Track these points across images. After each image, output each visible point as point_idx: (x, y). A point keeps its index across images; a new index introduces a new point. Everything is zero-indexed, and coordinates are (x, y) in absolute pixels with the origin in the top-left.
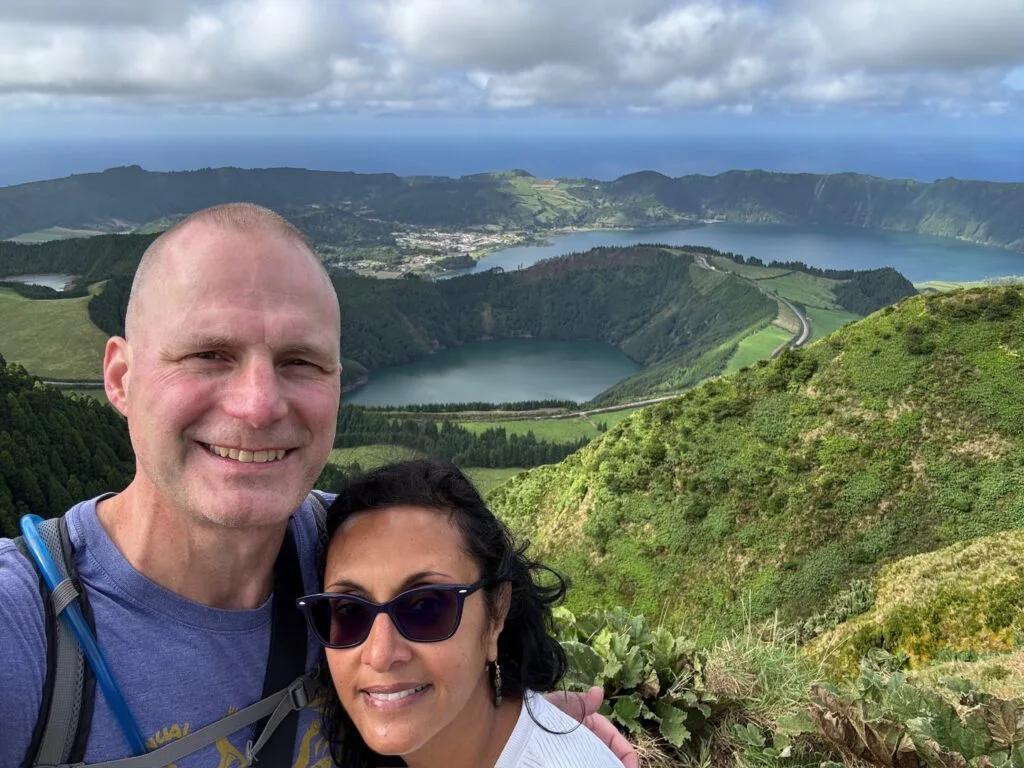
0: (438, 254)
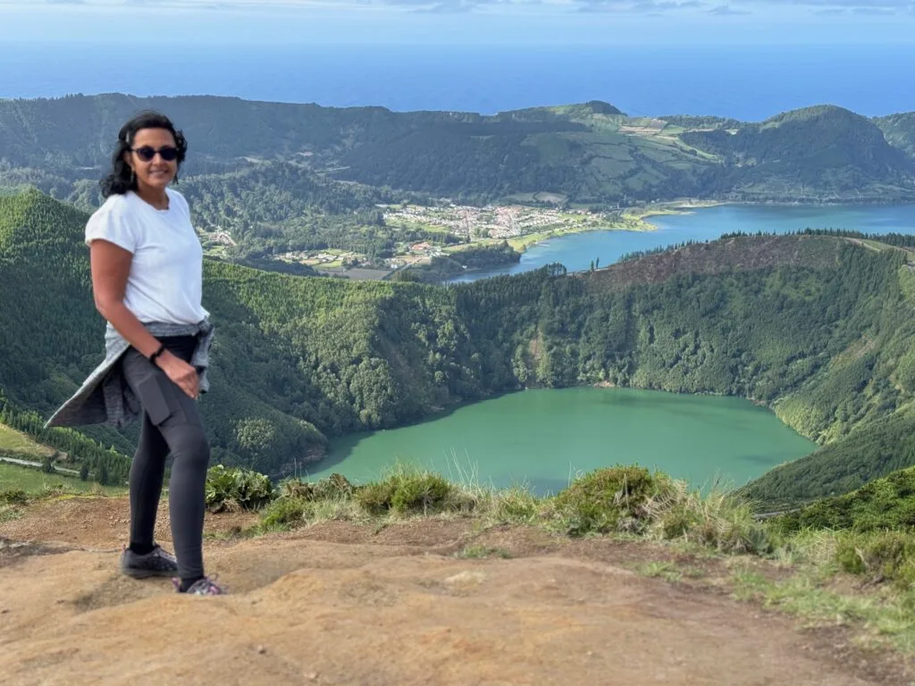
0: (455, 241)
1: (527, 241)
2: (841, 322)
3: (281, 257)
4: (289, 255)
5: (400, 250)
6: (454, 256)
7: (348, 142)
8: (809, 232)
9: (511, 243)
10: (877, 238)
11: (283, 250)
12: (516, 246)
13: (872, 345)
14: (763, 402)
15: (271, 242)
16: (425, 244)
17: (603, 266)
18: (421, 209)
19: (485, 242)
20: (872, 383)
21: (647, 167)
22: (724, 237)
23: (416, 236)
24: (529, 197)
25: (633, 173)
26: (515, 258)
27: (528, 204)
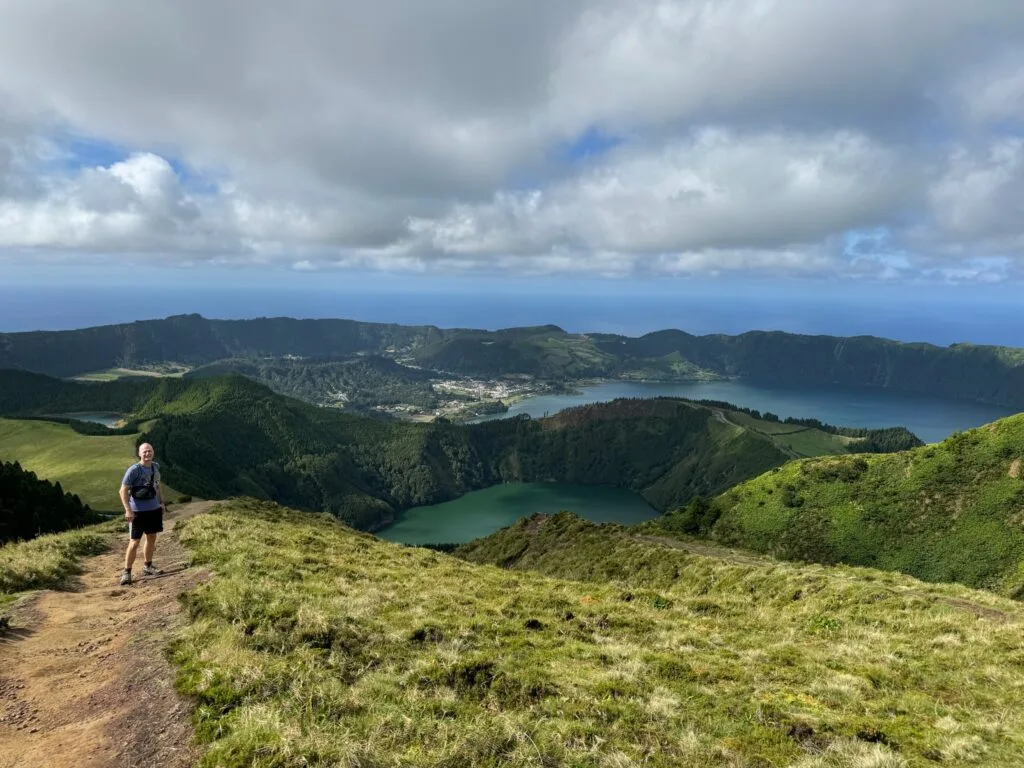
0: (473, 400)
1: (511, 400)
2: (678, 447)
3: (374, 408)
4: (379, 407)
5: (441, 405)
6: (471, 408)
7: (414, 345)
8: (660, 398)
9: (503, 401)
10: (696, 402)
11: (376, 404)
12: (505, 403)
13: (694, 459)
14: (636, 491)
15: (369, 400)
16: (455, 402)
17: (550, 415)
18: (454, 382)
19: (488, 400)
20: (694, 480)
21: (578, 360)
22: (616, 400)
23: (451, 396)
24: (513, 376)
25: (570, 363)
26: (505, 409)
27: (513, 380)
